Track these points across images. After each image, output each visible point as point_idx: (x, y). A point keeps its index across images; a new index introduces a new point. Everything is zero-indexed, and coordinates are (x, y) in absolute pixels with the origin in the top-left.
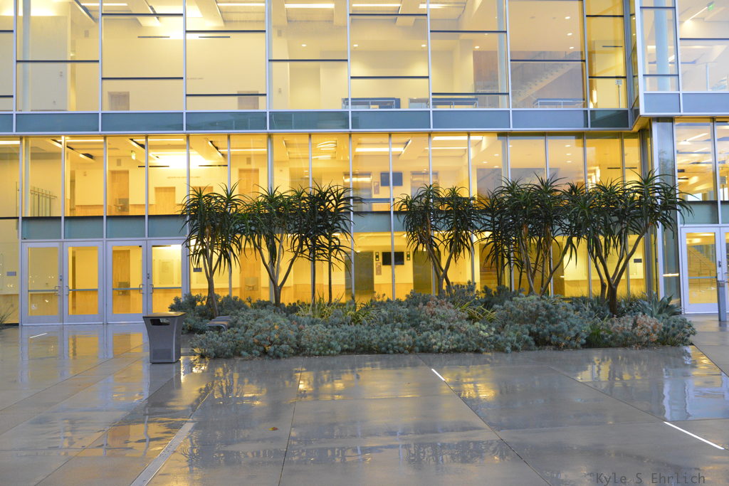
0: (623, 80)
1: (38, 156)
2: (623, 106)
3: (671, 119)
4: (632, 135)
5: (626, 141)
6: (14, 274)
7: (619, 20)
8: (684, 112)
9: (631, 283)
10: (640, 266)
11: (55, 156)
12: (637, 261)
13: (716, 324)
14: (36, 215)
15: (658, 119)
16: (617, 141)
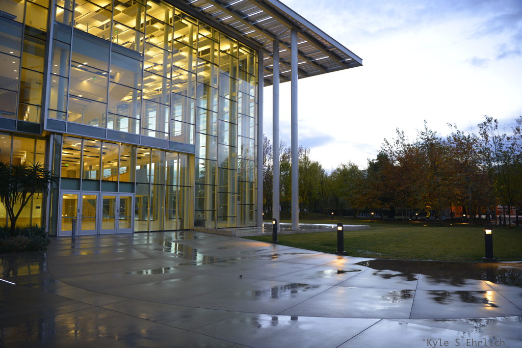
0: (40, 108)
2: (38, 122)
3: (61, 134)
4: (42, 138)
5: (38, 141)
7: (42, 75)
8: (68, 131)
9: (33, 220)
10: (40, 210)
12: (38, 207)
13: (71, 241)
15: (54, 133)
16: (32, 141)
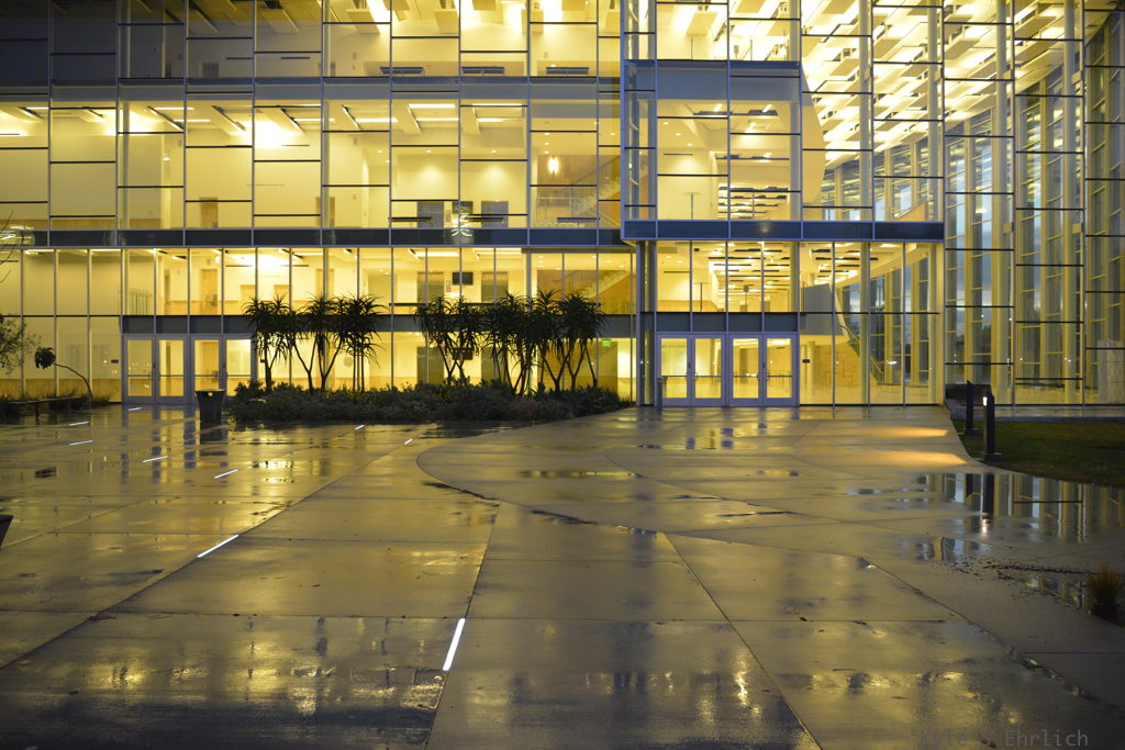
1: (135, 259)
6: (115, 361)
11: (150, 259)
14: (135, 314)
